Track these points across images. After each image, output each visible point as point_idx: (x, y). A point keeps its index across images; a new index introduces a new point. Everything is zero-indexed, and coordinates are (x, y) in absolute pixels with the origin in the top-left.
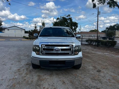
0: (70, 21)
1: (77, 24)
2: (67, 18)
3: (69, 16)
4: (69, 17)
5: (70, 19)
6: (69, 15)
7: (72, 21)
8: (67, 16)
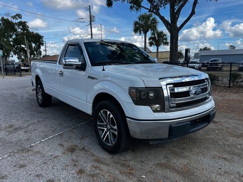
0: (21, 29)
1: (42, 39)
2: (14, 21)
3: (19, 18)
4: (19, 20)
5: (23, 25)
6: (19, 16)
7: (27, 30)
8: (14, 17)
